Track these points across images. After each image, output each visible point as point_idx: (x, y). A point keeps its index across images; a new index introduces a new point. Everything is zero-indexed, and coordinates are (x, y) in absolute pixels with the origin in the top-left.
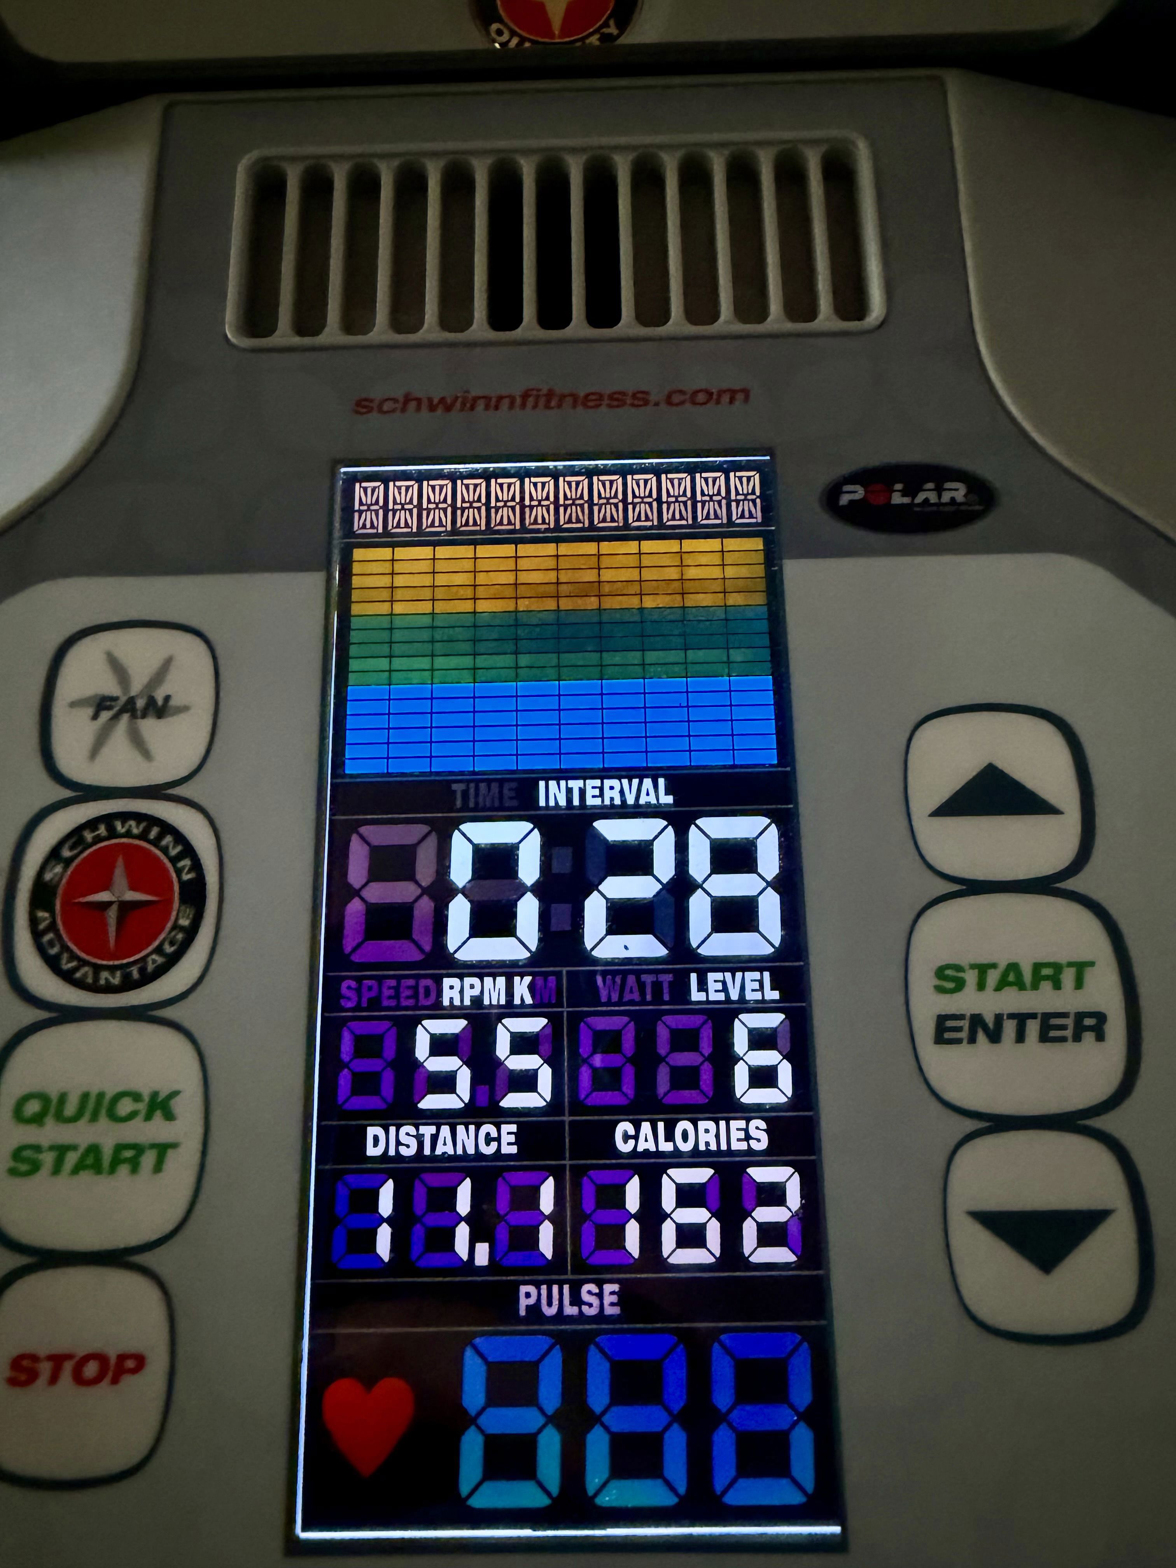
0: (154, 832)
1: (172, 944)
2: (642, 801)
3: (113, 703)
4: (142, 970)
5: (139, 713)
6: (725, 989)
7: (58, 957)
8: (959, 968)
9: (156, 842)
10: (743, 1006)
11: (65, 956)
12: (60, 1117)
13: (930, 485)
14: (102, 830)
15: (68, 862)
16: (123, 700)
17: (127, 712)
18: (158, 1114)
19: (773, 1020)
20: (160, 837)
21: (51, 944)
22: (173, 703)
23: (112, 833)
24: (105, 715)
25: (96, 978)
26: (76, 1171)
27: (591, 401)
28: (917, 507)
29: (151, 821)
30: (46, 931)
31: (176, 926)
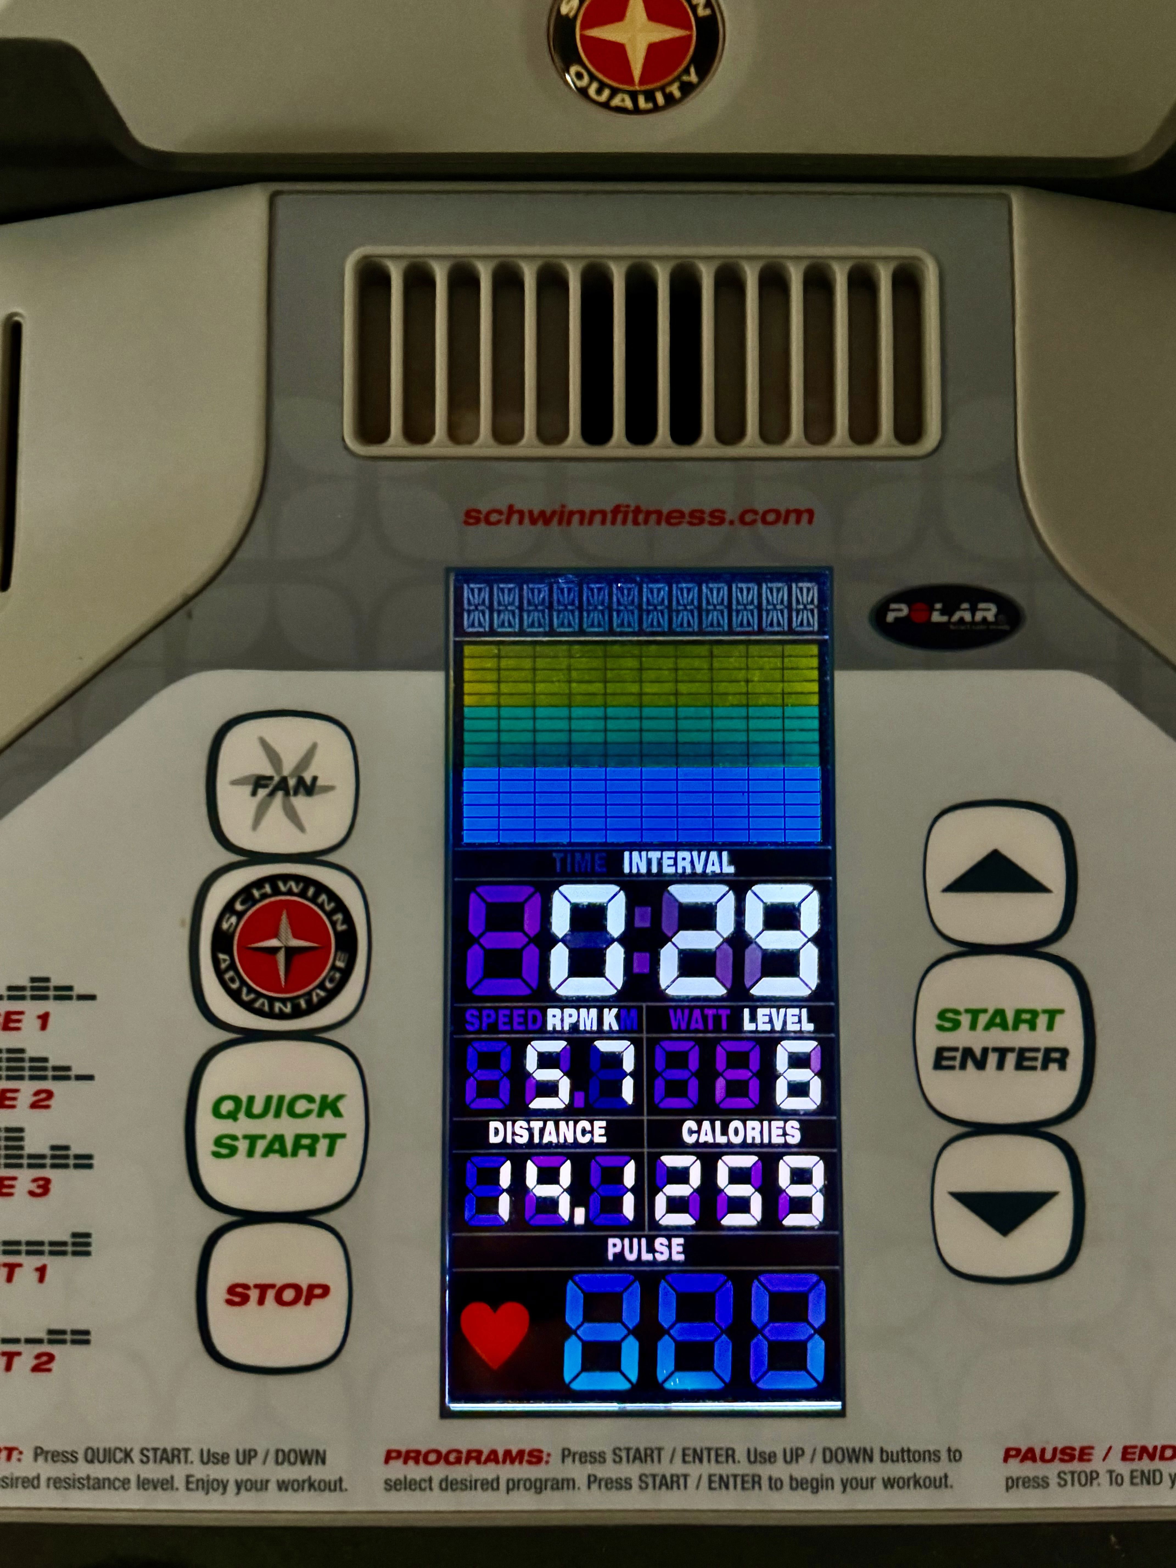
0: (311, 891)
1: (332, 980)
2: (708, 870)
3: (268, 782)
4: (309, 1002)
5: (292, 792)
6: (771, 1021)
7: (239, 990)
8: (956, 1012)
9: (313, 900)
10: (785, 1035)
11: (245, 990)
12: (250, 1114)
13: (965, 606)
14: (268, 889)
15: (240, 915)
17: (281, 790)
18: (328, 1113)
19: (807, 1046)
20: (316, 895)
21: (232, 980)
22: (320, 782)
23: (276, 891)
24: (262, 793)
25: (271, 1006)
26: (265, 1154)
27: (673, 518)
28: (954, 624)
29: (308, 882)
30: (228, 969)
31: (334, 967)
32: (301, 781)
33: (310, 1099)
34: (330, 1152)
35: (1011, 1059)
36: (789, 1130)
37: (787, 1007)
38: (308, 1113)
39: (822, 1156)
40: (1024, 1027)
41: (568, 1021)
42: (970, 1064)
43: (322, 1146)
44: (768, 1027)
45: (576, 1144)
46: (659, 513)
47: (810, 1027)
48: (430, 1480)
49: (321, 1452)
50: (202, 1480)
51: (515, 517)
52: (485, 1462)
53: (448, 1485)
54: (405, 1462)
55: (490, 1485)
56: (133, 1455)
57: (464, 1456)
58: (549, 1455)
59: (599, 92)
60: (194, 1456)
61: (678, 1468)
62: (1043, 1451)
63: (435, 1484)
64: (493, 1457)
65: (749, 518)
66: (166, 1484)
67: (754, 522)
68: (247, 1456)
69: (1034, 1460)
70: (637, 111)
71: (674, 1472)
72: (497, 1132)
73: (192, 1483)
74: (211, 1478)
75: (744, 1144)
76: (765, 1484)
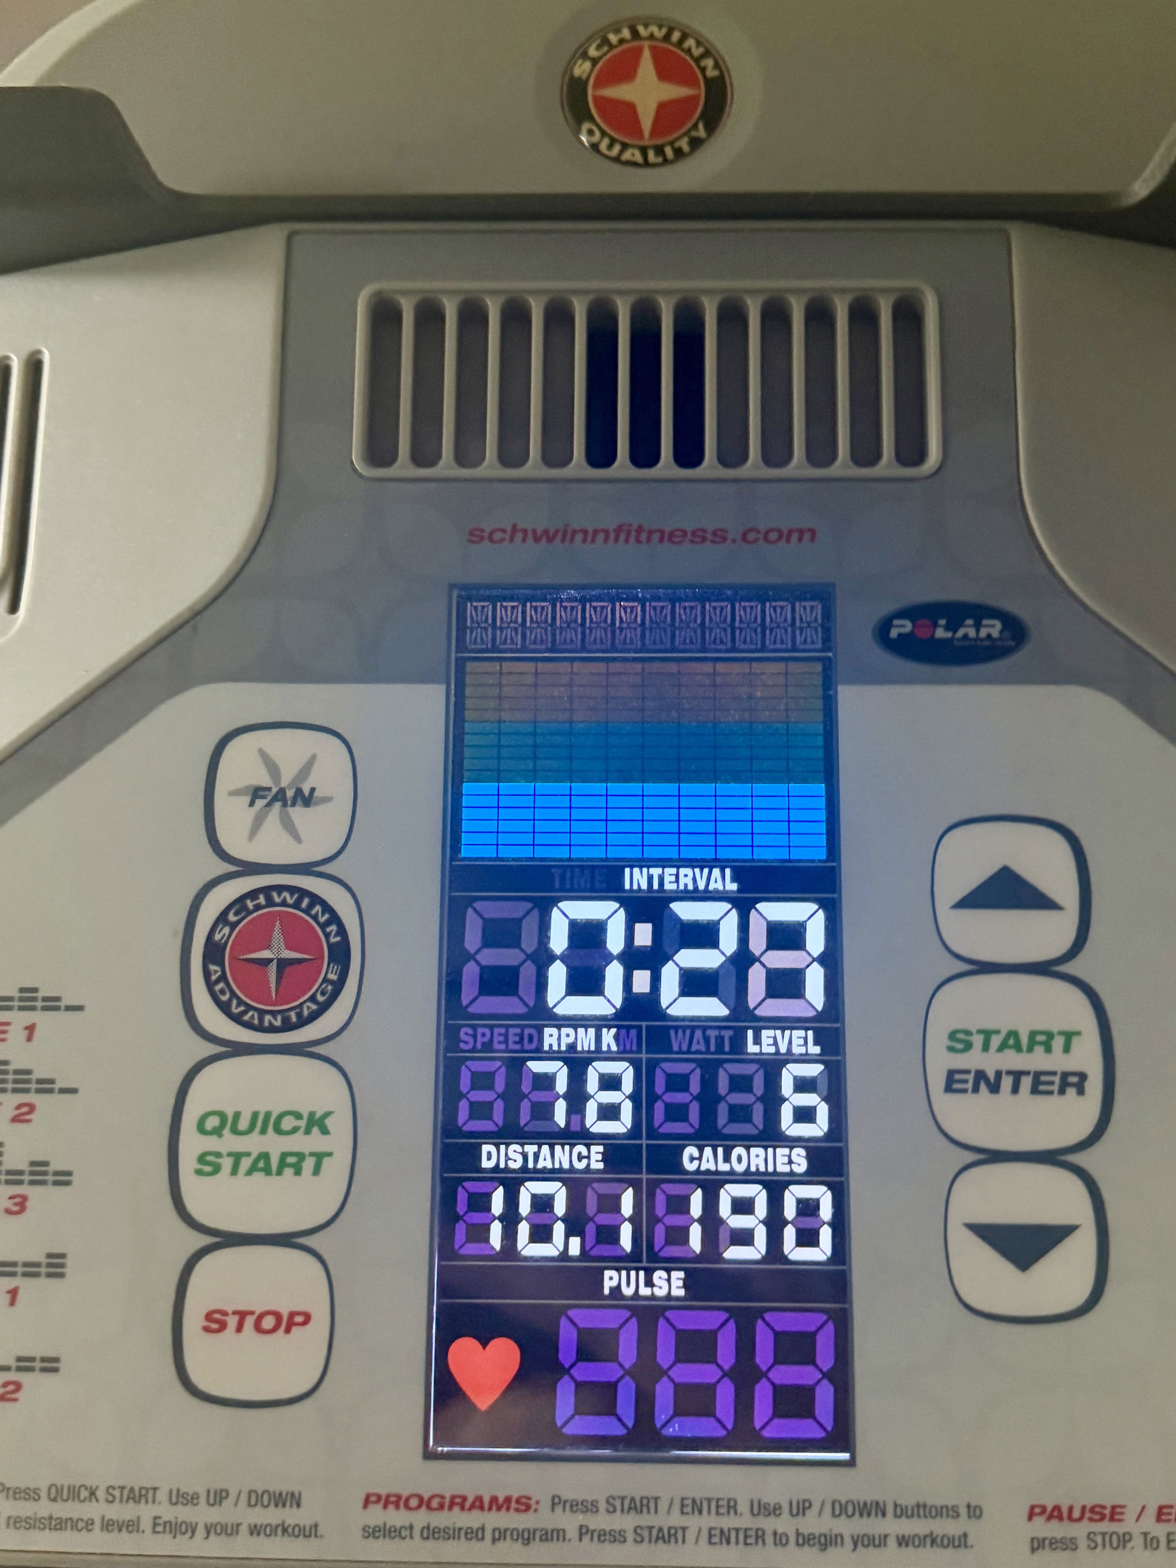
0: (305, 903)
1: (323, 994)
2: (711, 888)
3: (267, 793)
4: (299, 1015)
5: (289, 803)
6: (775, 1043)
7: (229, 1001)
8: (968, 1033)
9: (307, 911)
10: (790, 1058)
11: (235, 1002)
12: (235, 1131)
13: (969, 622)
14: (262, 900)
15: (233, 926)
16: (275, 790)
17: (278, 801)
18: (315, 1130)
19: (814, 1070)
20: (311, 906)
21: (222, 992)
22: (318, 794)
23: (270, 903)
24: (260, 803)
25: (261, 1020)
26: (249, 1172)
27: (676, 536)
28: (959, 640)
29: (303, 893)
30: (217, 981)
31: (325, 980)
32: (299, 792)
33: (298, 1116)
34: (317, 1171)
35: (1026, 1083)
36: (794, 1158)
37: (792, 1028)
38: (295, 1130)
39: (830, 1186)
40: (1039, 1050)
41: (565, 1041)
42: (983, 1087)
43: (309, 1164)
44: (772, 1050)
45: (572, 1169)
46: (662, 532)
47: (817, 1050)
48: (411, 1527)
49: (297, 1494)
50: (170, 1522)
51: (519, 536)
52: (470, 1509)
53: (430, 1533)
54: (385, 1507)
55: (475, 1534)
56: (98, 1493)
57: (447, 1502)
58: (537, 1502)
59: (610, 147)
60: (162, 1496)
61: (676, 1519)
62: (1071, 1509)
63: (416, 1533)
64: (478, 1504)
65: (751, 536)
66: (132, 1526)
67: (756, 541)
68: (218, 1497)
69: (1060, 1518)
70: (647, 164)
71: (672, 1524)
72: (489, 1154)
73: (159, 1525)
74: (180, 1520)
75: (747, 1172)
76: (769, 1539)
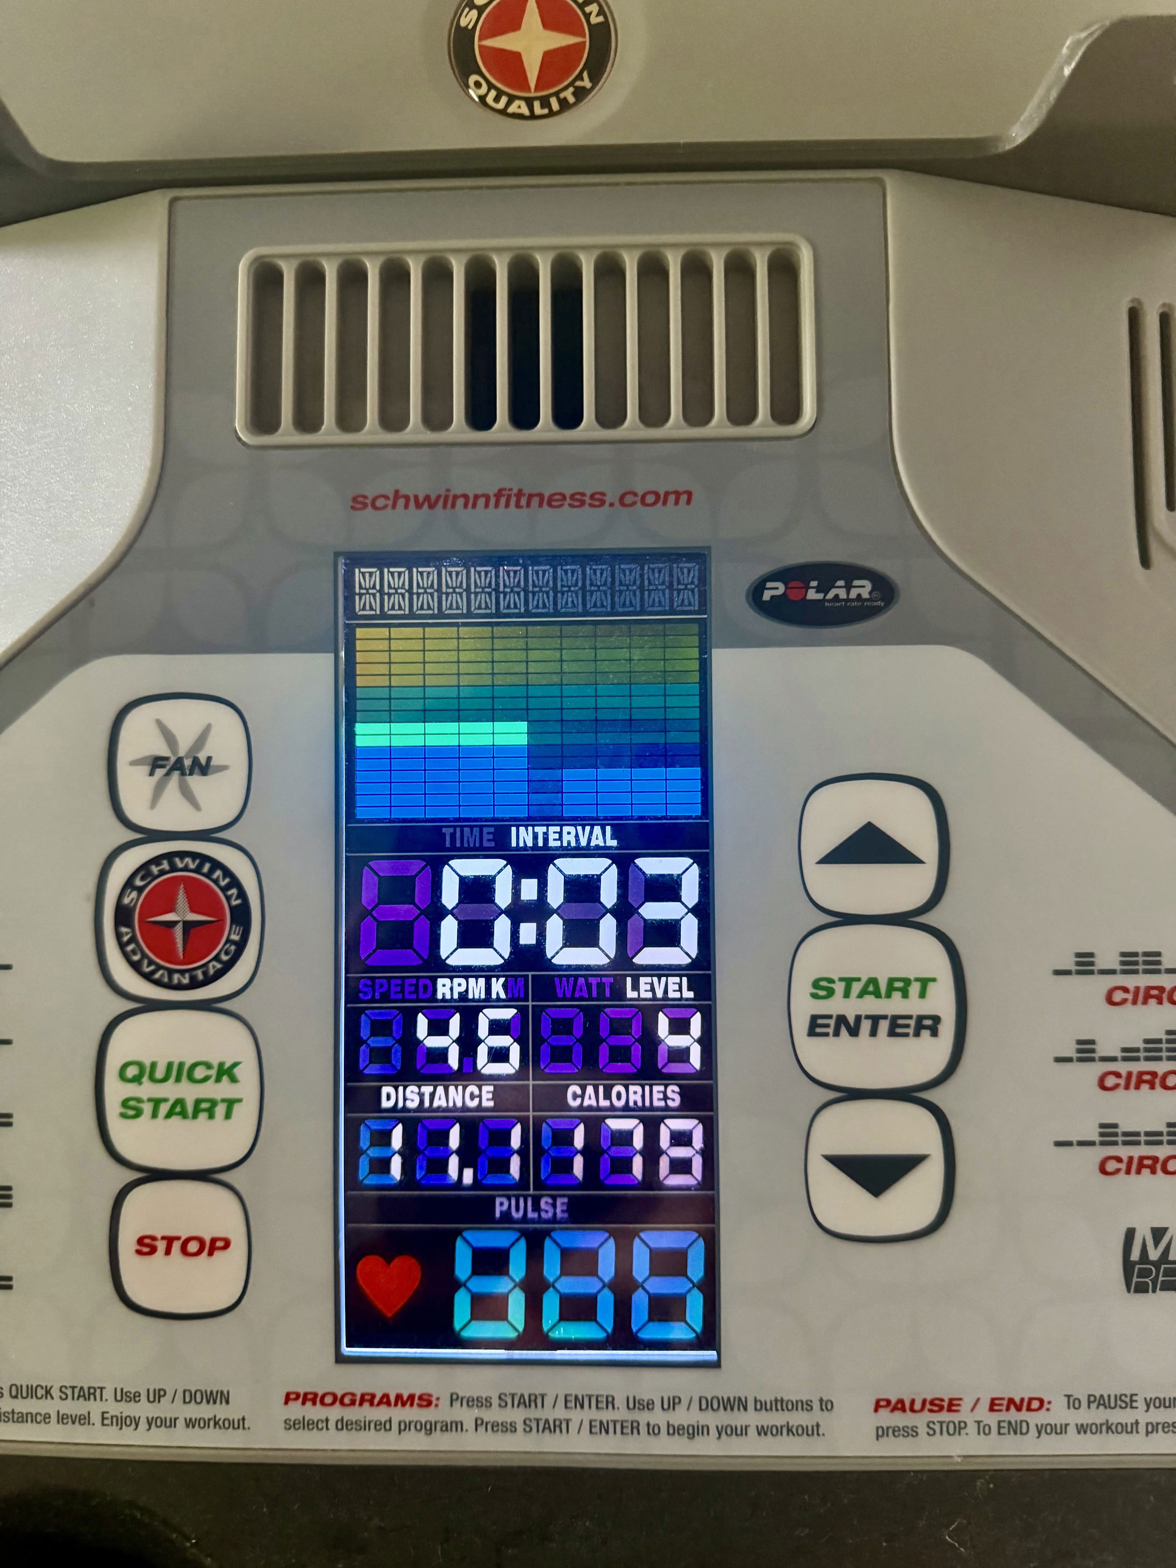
0: (206, 867)
1: (226, 954)
2: (593, 844)
3: (165, 762)
4: (206, 973)
5: (188, 772)
6: (653, 989)
7: (140, 962)
8: (831, 981)
9: (208, 875)
10: (666, 1003)
11: (146, 962)
12: (153, 1079)
13: (841, 583)
14: (165, 865)
15: (140, 890)
16: (173, 759)
17: (177, 769)
18: (225, 1078)
20: (212, 871)
21: (134, 952)
22: (213, 763)
23: (174, 867)
24: (160, 772)
25: (170, 978)
26: (168, 1117)
27: (554, 501)
28: (830, 601)
29: (204, 858)
30: (129, 942)
31: (228, 941)
32: (196, 761)
33: (209, 1066)
34: (228, 1116)
35: (884, 1026)
36: (669, 1094)
37: (667, 976)
38: (206, 1079)
39: (701, 1120)
40: (897, 995)
41: (457, 990)
42: (844, 1031)
43: (220, 1110)
44: (649, 995)
45: (465, 1108)
46: (541, 496)
47: (690, 995)
48: (327, 1420)
49: (225, 1393)
50: (117, 1417)
51: (401, 502)
52: (379, 1404)
53: (343, 1425)
54: (303, 1403)
55: (384, 1426)
56: (52, 1392)
57: (358, 1398)
58: (438, 1399)
59: (497, 99)
60: (108, 1394)
61: (560, 1413)
62: (913, 1402)
63: (332, 1425)
64: (385, 1400)
65: (629, 499)
66: (84, 1420)
67: (633, 504)
68: (158, 1395)
69: (903, 1409)
70: (533, 116)
71: (556, 1417)
72: (389, 1097)
73: (107, 1418)
74: (124, 1415)
75: (626, 1108)
76: (643, 1429)
